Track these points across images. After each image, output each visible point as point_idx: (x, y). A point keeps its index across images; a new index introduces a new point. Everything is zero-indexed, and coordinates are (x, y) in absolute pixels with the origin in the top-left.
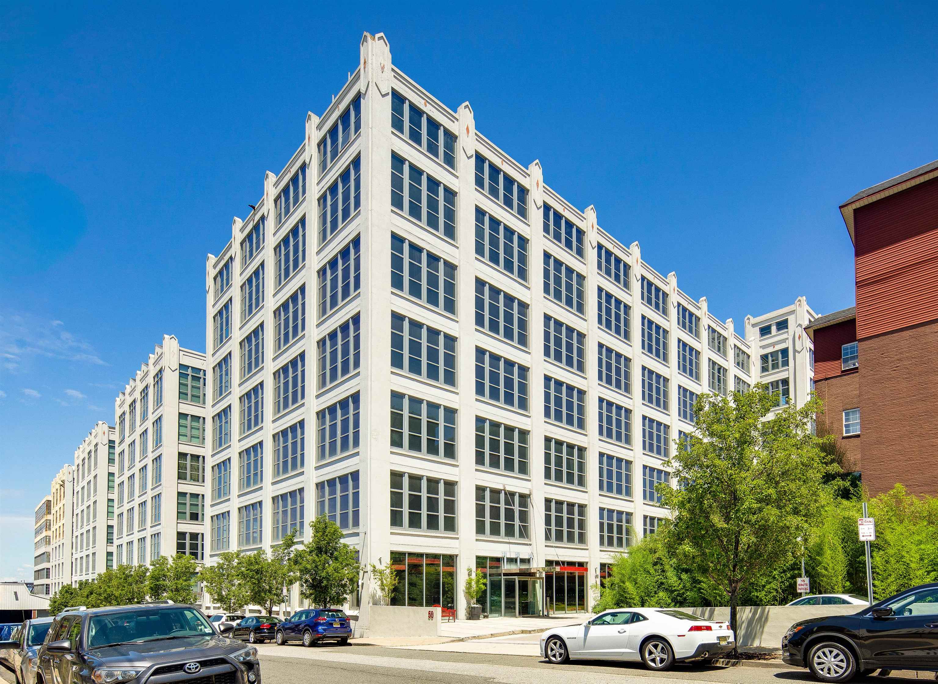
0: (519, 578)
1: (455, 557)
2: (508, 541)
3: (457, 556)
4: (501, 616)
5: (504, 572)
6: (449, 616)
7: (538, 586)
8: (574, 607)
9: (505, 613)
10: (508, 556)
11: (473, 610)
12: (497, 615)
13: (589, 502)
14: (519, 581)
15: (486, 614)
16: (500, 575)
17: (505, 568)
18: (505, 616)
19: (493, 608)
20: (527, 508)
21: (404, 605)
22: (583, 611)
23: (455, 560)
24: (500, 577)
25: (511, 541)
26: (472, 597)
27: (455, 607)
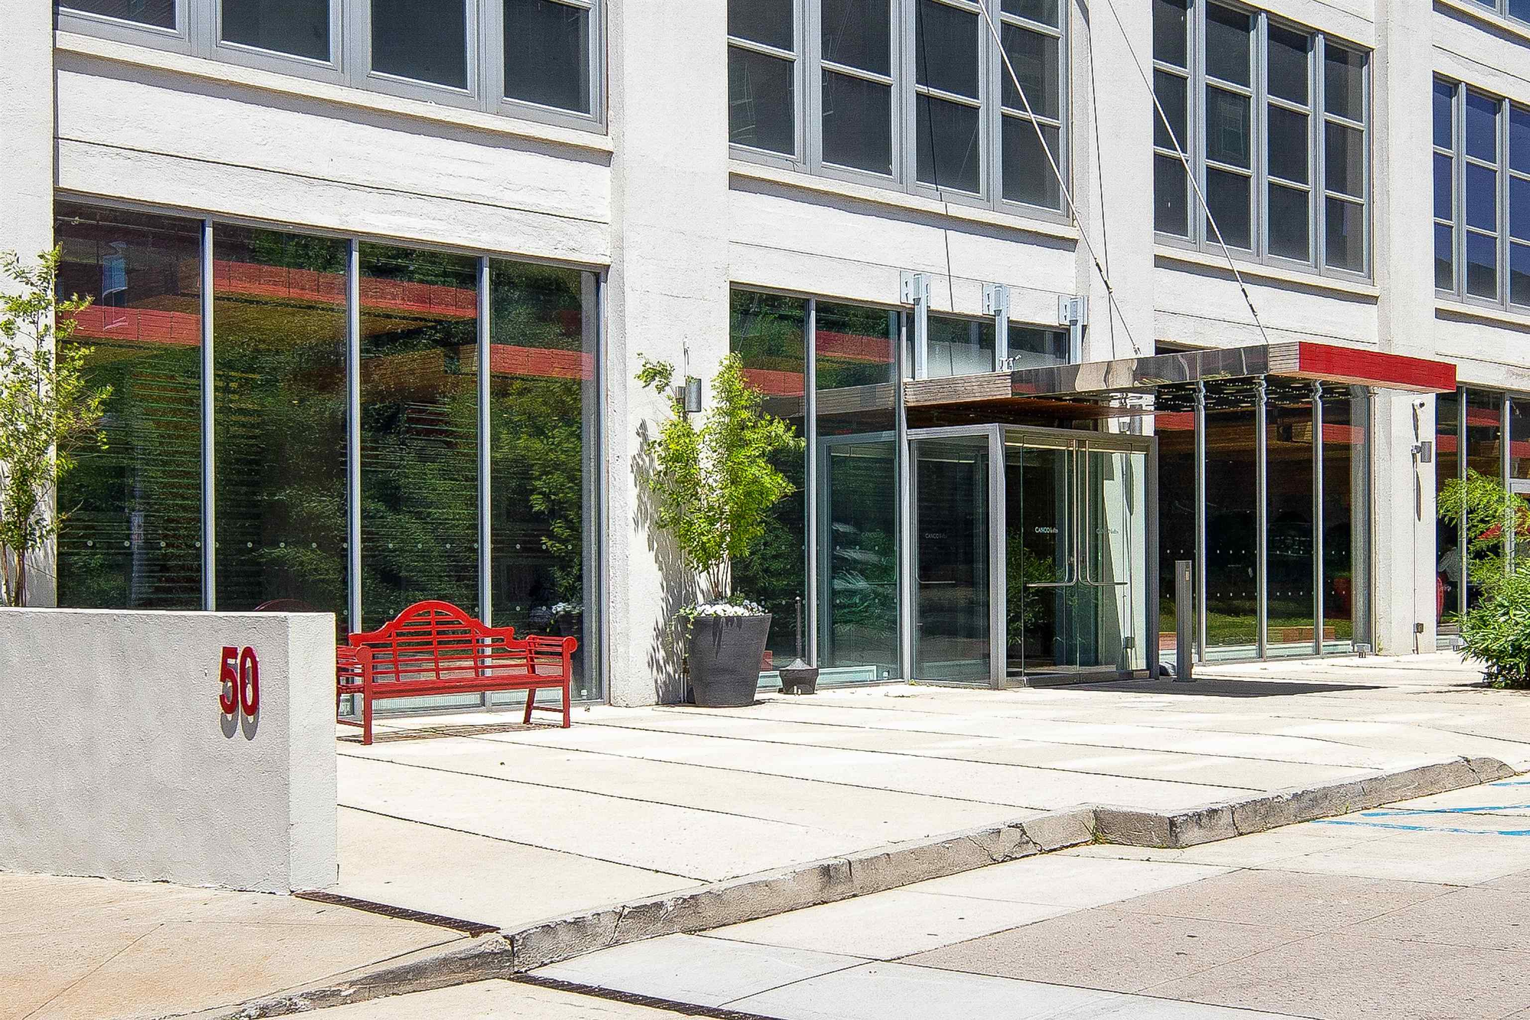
0: (1007, 436)
1: (587, 282)
2: (937, 207)
3: (599, 274)
4: (897, 675)
5: (911, 398)
6: (532, 682)
7: (1113, 490)
8: (1304, 625)
9: (920, 657)
10: (941, 304)
11: (707, 640)
12: (870, 671)
13: (1383, 31)
14: (1010, 455)
15: (798, 664)
16: (886, 420)
17: (923, 374)
18: (919, 675)
19: (844, 629)
20: (1051, 20)
21: (198, 604)
22: (1346, 645)
23: (587, 302)
24: (886, 435)
25: (955, 211)
26: (707, 556)
27: (591, 624)
